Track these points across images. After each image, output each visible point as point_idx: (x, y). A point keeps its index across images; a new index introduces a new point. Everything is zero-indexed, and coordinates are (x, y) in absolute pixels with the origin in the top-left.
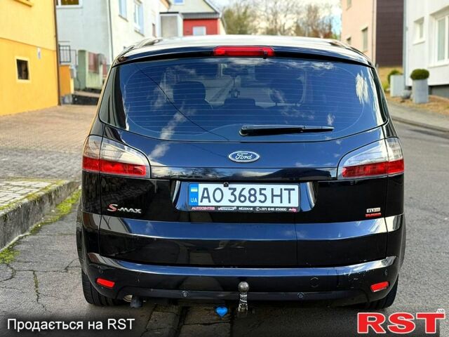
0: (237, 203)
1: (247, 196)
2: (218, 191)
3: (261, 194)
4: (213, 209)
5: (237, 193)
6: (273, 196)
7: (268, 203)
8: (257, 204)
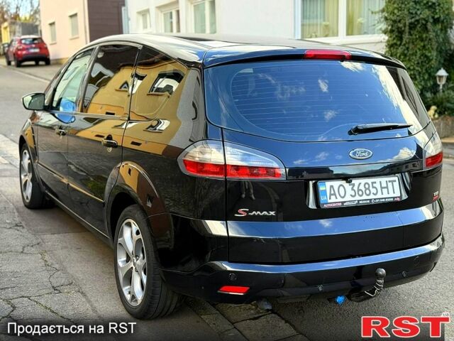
0: (358, 198)
1: (364, 190)
2: (341, 188)
3: (373, 187)
4: (340, 204)
5: (356, 188)
6: (382, 188)
7: (379, 196)
8: (372, 197)
